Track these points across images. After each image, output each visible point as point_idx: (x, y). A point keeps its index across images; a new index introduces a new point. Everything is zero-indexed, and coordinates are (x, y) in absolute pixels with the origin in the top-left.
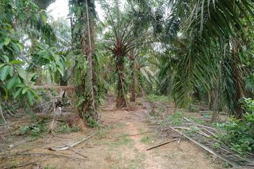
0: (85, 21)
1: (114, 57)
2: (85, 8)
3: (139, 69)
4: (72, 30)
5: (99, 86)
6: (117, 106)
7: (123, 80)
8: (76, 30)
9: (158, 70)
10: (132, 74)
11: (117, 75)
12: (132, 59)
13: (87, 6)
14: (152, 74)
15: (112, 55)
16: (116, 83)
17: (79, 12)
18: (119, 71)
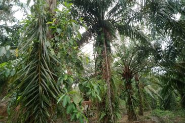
0: (104, 57)
1: (123, 79)
2: (104, 48)
3: (143, 88)
4: (96, 63)
5: (115, 103)
6: (129, 119)
7: (132, 97)
8: (98, 63)
9: (160, 89)
10: (138, 92)
11: (126, 93)
12: (137, 80)
13: (105, 46)
14: (155, 92)
15: (122, 78)
16: (126, 100)
17: (100, 51)
18: (129, 90)
